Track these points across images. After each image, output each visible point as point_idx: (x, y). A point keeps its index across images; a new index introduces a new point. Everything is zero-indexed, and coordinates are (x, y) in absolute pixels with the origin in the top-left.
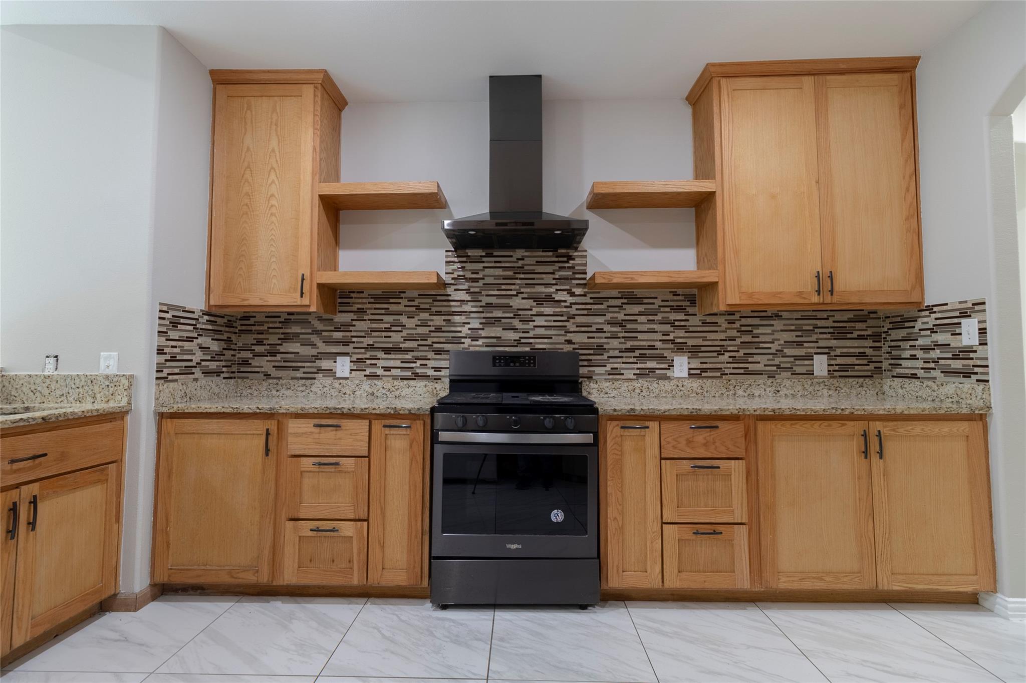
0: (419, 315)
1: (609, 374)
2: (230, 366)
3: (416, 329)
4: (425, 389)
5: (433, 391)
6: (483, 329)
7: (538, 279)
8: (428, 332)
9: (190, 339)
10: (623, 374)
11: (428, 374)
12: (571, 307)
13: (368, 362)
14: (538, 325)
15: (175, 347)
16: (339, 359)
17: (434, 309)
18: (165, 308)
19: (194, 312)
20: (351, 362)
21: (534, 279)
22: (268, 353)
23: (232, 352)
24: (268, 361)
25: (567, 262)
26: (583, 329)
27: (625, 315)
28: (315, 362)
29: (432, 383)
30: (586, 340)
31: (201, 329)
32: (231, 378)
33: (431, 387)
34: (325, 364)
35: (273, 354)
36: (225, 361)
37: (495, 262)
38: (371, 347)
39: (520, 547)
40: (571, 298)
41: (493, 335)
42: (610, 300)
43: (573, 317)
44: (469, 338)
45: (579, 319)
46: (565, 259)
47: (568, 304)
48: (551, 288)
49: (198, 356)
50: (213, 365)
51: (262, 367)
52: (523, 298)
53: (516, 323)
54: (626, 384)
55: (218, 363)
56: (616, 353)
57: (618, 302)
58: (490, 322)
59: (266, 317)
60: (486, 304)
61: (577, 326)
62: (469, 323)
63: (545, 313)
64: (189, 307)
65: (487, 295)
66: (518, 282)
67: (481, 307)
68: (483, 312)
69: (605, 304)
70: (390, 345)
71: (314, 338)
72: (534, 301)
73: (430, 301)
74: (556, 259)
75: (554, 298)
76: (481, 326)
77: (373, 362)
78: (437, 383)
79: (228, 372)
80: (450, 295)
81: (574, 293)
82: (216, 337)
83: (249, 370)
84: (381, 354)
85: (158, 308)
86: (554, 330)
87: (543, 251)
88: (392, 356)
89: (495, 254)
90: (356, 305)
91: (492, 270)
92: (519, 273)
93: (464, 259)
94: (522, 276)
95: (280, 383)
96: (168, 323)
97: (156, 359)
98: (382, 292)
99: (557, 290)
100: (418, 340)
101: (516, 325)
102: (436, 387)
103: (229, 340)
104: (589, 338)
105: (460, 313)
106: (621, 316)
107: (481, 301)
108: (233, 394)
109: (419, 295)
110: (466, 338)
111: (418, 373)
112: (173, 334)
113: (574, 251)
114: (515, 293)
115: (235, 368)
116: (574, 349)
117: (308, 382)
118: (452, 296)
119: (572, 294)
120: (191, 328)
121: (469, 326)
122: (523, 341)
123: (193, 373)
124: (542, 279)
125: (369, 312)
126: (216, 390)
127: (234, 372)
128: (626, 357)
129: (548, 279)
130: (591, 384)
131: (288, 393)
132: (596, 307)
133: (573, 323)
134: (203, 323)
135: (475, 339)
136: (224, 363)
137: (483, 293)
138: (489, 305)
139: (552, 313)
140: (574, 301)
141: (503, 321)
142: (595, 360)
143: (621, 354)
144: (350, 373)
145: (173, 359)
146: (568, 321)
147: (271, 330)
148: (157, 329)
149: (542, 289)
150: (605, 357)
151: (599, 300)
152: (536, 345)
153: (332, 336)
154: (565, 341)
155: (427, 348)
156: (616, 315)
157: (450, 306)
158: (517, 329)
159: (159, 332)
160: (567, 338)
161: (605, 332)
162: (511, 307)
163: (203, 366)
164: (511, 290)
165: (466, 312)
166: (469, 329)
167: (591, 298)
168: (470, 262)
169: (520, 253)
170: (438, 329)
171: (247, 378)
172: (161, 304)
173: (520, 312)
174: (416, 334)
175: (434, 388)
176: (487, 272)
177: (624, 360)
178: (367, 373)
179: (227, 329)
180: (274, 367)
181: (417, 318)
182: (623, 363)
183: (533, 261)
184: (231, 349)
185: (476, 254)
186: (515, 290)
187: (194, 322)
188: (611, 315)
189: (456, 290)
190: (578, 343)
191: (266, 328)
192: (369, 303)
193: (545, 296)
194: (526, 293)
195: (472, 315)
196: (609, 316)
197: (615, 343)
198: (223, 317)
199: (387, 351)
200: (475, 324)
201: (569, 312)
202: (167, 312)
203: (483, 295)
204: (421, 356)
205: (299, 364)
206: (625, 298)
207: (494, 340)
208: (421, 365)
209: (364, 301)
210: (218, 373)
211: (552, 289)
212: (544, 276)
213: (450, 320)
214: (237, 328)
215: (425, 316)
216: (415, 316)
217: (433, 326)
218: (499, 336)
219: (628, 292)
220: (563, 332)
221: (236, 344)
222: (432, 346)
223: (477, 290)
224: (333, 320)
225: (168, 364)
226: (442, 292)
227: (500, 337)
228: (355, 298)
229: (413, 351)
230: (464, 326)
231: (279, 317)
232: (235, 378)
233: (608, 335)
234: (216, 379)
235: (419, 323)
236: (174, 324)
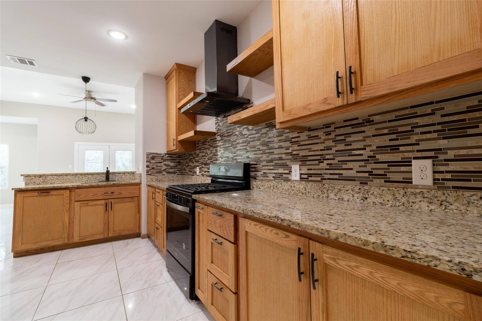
0: (210, 148)
1: (262, 177)
2: (181, 171)
3: (210, 155)
4: (207, 180)
9: (161, 163)
10: (268, 177)
12: (248, 137)
15: (154, 165)
16: (197, 168)
17: (213, 145)
18: (149, 154)
19: (161, 154)
23: (181, 166)
24: (188, 169)
26: (253, 149)
29: (209, 179)
31: (165, 159)
32: (182, 174)
34: (195, 170)
35: (188, 166)
36: (177, 169)
39: (177, 255)
43: (249, 142)
45: (251, 144)
49: (164, 167)
50: (172, 170)
53: (232, 149)
54: (267, 183)
55: (174, 170)
56: (265, 163)
57: (265, 131)
59: (187, 153)
61: (251, 148)
64: (159, 153)
67: (223, 142)
68: (224, 145)
70: (205, 162)
72: (237, 137)
73: (212, 142)
75: (243, 133)
76: (223, 151)
77: (202, 169)
79: (180, 173)
81: (249, 129)
82: (173, 161)
83: (186, 172)
85: (146, 154)
88: (206, 167)
89: (226, 115)
90: (199, 147)
95: (188, 177)
96: (150, 158)
97: (146, 169)
98: (204, 140)
100: (210, 159)
103: (179, 162)
104: (254, 154)
106: (267, 139)
108: (181, 180)
109: (210, 140)
112: (152, 161)
115: (182, 171)
117: (192, 176)
120: (160, 159)
123: (162, 173)
126: (172, 178)
127: (183, 173)
128: (269, 166)
130: (254, 182)
134: (166, 157)
136: (177, 170)
139: (242, 142)
143: (267, 164)
144: (199, 173)
145: (153, 168)
146: (248, 145)
148: (146, 160)
150: (261, 166)
152: (238, 160)
153: (196, 159)
154: (246, 157)
156: (264, 139)
157: (216, 143)
158: (232, 152)
159: (147, 161)
161: (261, 150)
162: (231, 140)
163: (167, 171)
171: (185, 174)
172: (147, 152)
173: (233, 143)
174: (210, 157)
178: (202, 173)
179: (178, 158)
182: (268, 169)
184: (181, 165)
187: (162, 157)
189: (218, 136)
190: (251, 158)
191: (187, 158)
192: (202, 145)
194: (234, 133)
195: (221, 146)
196: (261, 140)
197: (265, 157)
198: (176, 155)
199: (204, 164)
201: (247, 140)
203: (224, 137)
206: (268, 127)
210: (174, 173)
213: (216, 150)
214: (183, 158)
217: (213, 153)
219: (269, 123)
221: (183, 163)
222: (213, 162)
223: (222, 134)
224: (196, 153)
225: (151, 170)
226: (215, 137)
227: (228, 157)
232: (183, 174)
233: (262, 152)
234: (173, 175)
236: (153, 158)
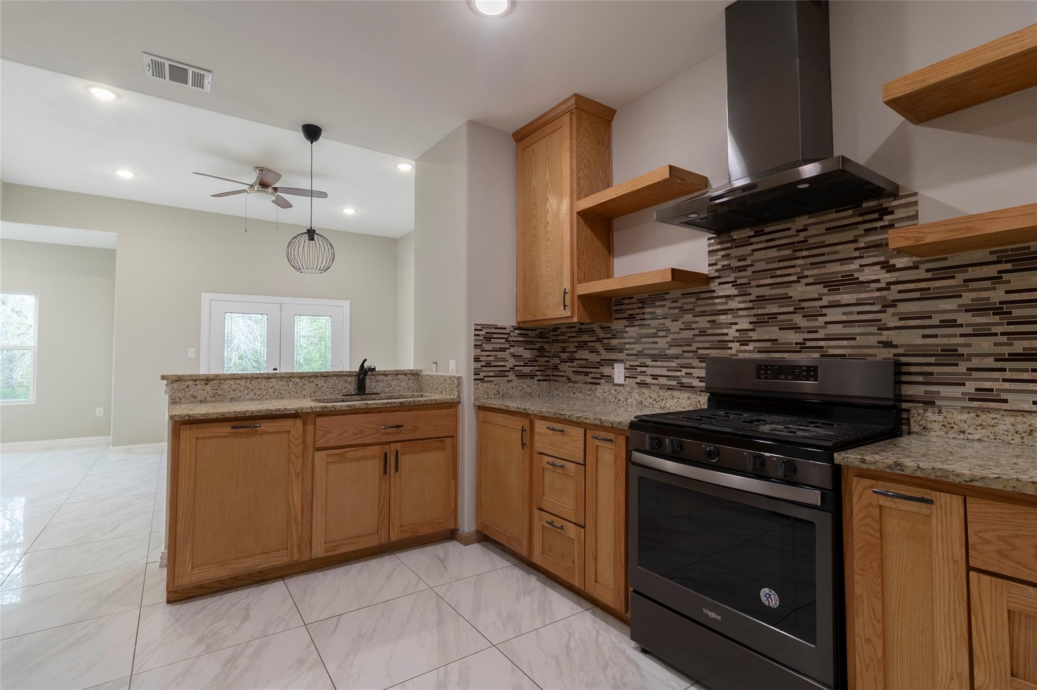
0: (683, 317)
1: (971, 400)
2: (545, 371)
3: (680, 333)
4: (688, 401)
5: (696, 404)
6: (753, 330)
7: (829, 253)
8: (692, 337)
9: (503, 350)
10: (1006, 401)
11: (693, 385)
12: (889, 289)
13: (639, 369)
14: (833, 319)
15: (490, 356)
16: (616, 365)
17: (698, 309)
18: (479, 327)
19: (505, 329)
20: (625, 369)
21: (823, 254)
22: (569, 359)
23: (546, 359)
24: (569, 367)
25: (881, 219)
26: (912, 323)
27: (1007, 292)
28: (599, 368)
29: (695, 396)
30: (920, 341)
31: (513, 341)
32: (546, 380)
33: (694, 399)
34: (606, 370)
35: (572, 360)
36: (538, 366)
37: (767, 241)
38: (639, 354)
39: (719, 618)
40: (888, 275)
41: (767, 338)
42: (970, 269)
43: (893, 304)
44: (738, 341)
45: (903, 308)
46: (876, 216)
47: (884, 285)
48: (852, 263)
49: (511, 362)
50: (526, 370)
51: (565, 372)
52: (807, 285)
53: (798, 319)
54: (1009, 420)
55: (531, 368)
56: (989, 362)
57: (992, 271)
58: (761, 321)
59: (567, 328)
60: (757, 297)
61: (901, 319)
62: (736, 324)
63: (842, 303)
64: (500, 324)
65: (757, 286)
66: (799, 262)
67: (750, 301)
68: (753, 308)
69: (960, 278)
70: (656, 352)
71: (598, 346)
72: (825, 287)
73: (693, 300)
74: (860, 219)
75: (858, 279)
76: (751, 327)
77: (643, 369)
78: (700, 395)
79: (542, 375)
80: (714, 291)
81: (894, 265)
82: (529, 346)
83: (558, 374)
84: (649, 362)
85: (473, 327)
86: (858, 326)
87: (836, 212)
88: (659, 364)
89: (767, 230)
90: (628, 312)
91: (764, 251)
92: (801, 250)
93: (728, 245)
94: (805, 253)
95: (575, 386)
96: (482, 338)
97: (473, 365)
98: (649, 295)
99: (861, 266)
100: (682, 346)
101: (798, 322)
102: (700, 400)
103: (542, 349)
104: (924, 336)
105: (725, 312)
106: (998, 295)
107: (750, 294)
108: (546, 394)
109: (682, 294)
110: (733, 341)
111: (683, 383)
112: (487, 347)
113: (892, 199)
114: (795, 278)
115: (549, 372)
116: (895, 355)
117: (594, 387)
118: (717, 291)
119: (891, 268)
120: (503, 341)
121: (737, 327)
122: (809, 344)
123: (507, 376)
124: (837, 252)
125: (638, 317)
126: (529, 390)
127: (549, 376)
128: (1011, 370)
129: (847, 251)
130: (929, 414)
131: (581, 396)
132: (938, 284)
133: (893, 315)
134: (515, 336)
135: (744, 343)
136: (537, 368)
137: (753, 283)
138: (761, 298)
139: (854, 302)
140: (894, 280)
141: (780, 317)
142: (938, 374)
143: (999, 365)
144: (625, 380)
145: (488, 365)
146: (885, 312)
147: (570, 340)
148: (473, 343)
149: (837, 268)
150: (962, 367)
151: (948, 272)
152: (829, 350)
153: (610, 344)
154: (879, 342)
155: (691, 355)
156: (984, 294)
157: (715, 304)
158: (800, 328)
159: (475, 345)
160: (882, 338)
161: (961, 326)
162: (791, 297)
163: (516, 370)
164: (790, 275)
165: (733, 310)
166: (737, 331)
167: (928, 271)
168: (736, 247)
169: (802, 221)
170: (703, 333)
171: (557, 381)
172: (475, 325)
173: (804, 304)
174: (681, 339)
175: (697, 401)
176: (758, 255)
177: (1008, 375)
178: (638, 380)
179: (539, 340)
180: (573, 372)
181: (681, 321)
182: (1004, 380)
183: (821, 229)
184: (545, 356)
185: (743, 236)
186: (794, 274)
187: (506, 336)
188: (974, 295)
189: (720, 284)
190: (902, 346)
191: (567, 338)
192: (638, 308)
193: (842, 276)
194: (811, 276)
195: (741, 313)
196: (967, 298)
197: (985, 344)
198: (535, 330)
199: (655, 358)
200: (744, 324)
201: (885, 297)
202: (482, 330)
203: (753, 287)
204: (686, 364)
205: (589, 370)
206: (1007, 262)
207: (769, 344)
208: (686, 374)
209: (634, 306)
210: (532, 377)
211: (854, 266)
212: (839, 248)
213: (714, 321)
214: (550, 338)
215: (688, 317)
216: (680, 319)
217: (697, 329)
218: (775, 338)
219: (1012, 250)
220: (874, 329)
221: (550, 352)
222: (697, 352)
223: (745, 281)
224: (610, 327)
225: (484, 369)
226: (705, 288)
227: (777, 340)
228: (627, 304)
229: (678, 358)
230: (731, 328)
231: (574, 327)
232: (550, 380)
233: (969, 330)
234: (529, 381)
235: (683, 326)
236: (488, 338)
